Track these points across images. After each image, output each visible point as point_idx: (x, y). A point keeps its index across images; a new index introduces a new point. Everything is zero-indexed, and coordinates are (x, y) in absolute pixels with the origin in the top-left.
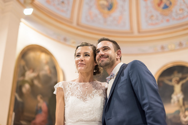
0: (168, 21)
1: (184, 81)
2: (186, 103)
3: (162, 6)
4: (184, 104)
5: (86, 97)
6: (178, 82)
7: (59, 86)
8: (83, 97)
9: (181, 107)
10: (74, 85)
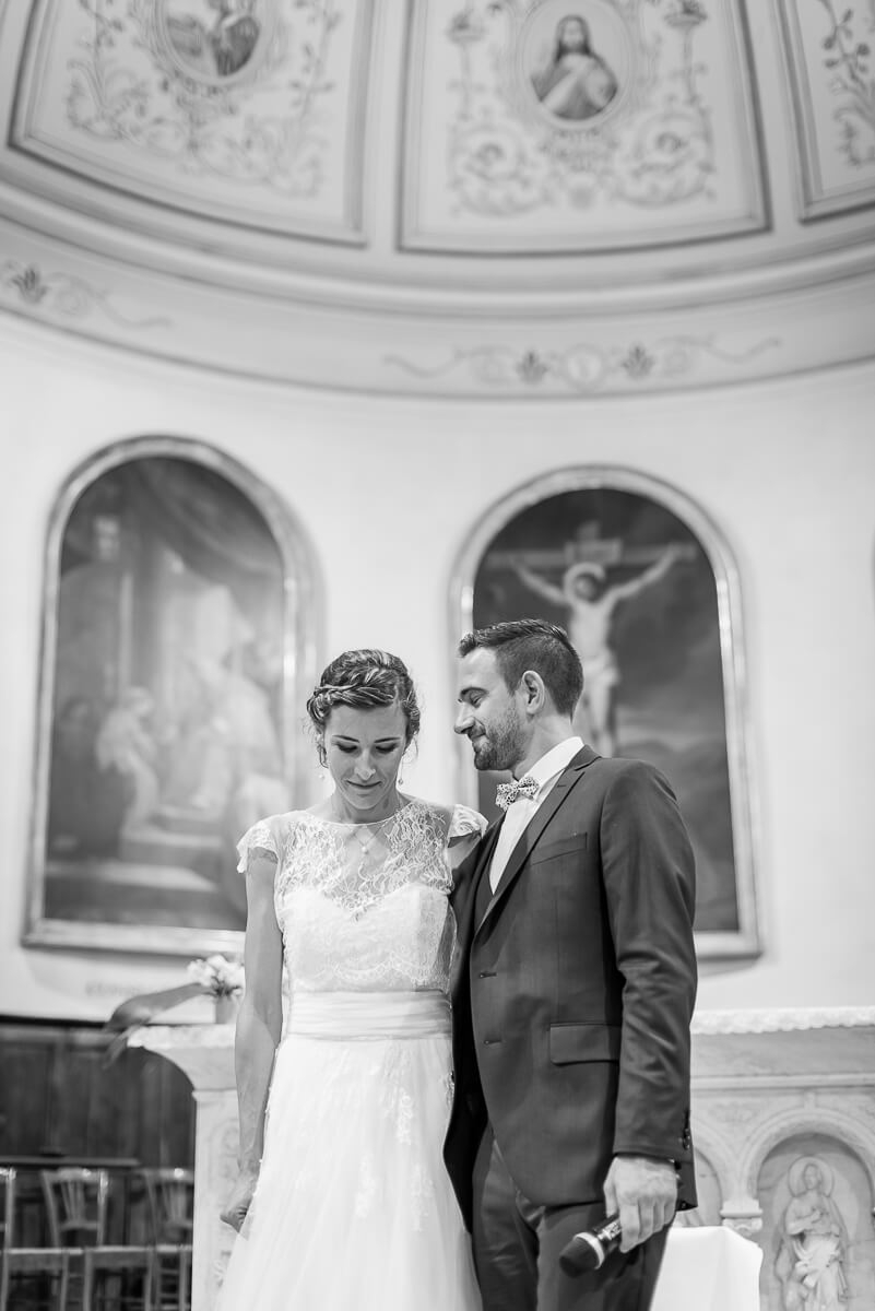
0: (582, 198)
1: (630, 589)
2: (622, 714)
3: (560, 95)
4: (611, 723)
5: (356, 889)
6: (597, 589)
7: (258, 845)
8: (347, 891)
9: (595, 736)
10: (315, 832)
